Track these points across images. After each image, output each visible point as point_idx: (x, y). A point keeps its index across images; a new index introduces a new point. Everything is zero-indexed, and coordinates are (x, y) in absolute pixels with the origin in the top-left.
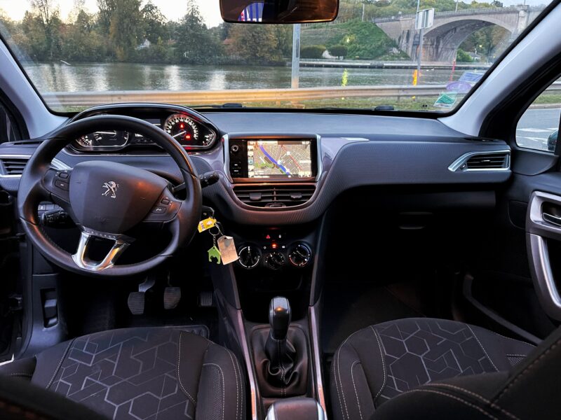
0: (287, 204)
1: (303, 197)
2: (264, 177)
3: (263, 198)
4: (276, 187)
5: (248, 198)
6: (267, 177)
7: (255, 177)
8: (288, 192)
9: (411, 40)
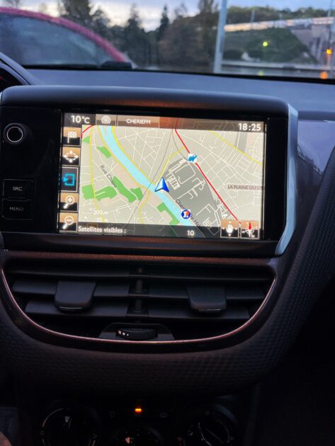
0: (177, 328)
1: (232, 305)
2: (107, 230)
3: (97, 302)
4: (148, 267)
5: (49, 299)
6: (120, 231)
7: (81, 230)
8: (181, 286)
9: (321, 46)
